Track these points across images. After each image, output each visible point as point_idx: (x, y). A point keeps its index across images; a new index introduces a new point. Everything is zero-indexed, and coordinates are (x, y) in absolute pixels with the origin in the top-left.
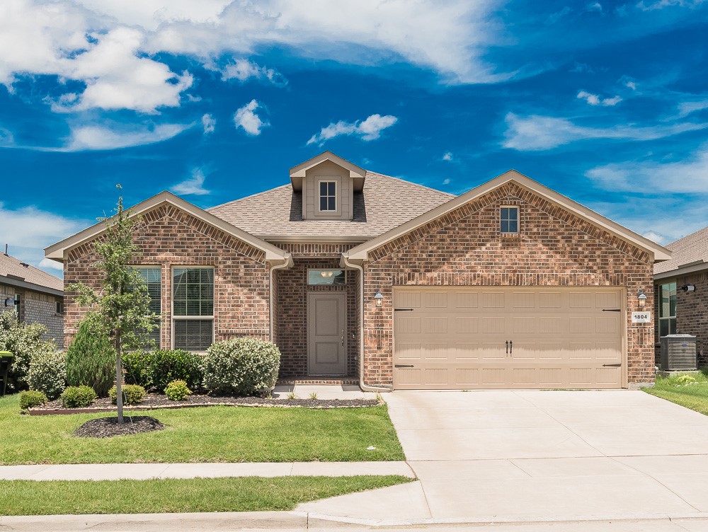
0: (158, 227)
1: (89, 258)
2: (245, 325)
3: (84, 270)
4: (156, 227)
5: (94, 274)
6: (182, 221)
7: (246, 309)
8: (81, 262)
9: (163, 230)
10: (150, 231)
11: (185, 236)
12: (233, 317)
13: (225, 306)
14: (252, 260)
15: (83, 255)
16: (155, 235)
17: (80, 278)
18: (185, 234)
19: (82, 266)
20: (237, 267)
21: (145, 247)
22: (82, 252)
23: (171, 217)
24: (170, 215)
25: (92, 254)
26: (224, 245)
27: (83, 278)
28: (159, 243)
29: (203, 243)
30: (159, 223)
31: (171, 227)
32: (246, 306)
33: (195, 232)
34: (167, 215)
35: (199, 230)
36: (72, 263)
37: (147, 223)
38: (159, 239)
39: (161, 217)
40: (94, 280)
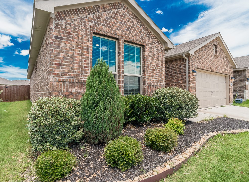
0: (117, 15)
1: (72, 22)
2: (157, 81)
3: (68, 30)
4: (116, 14)
5: (76, 35)
6: (130, 15)
7: (157, 72)
8: (65, 23)
9: (120, 17)
10: (113, 15)
11: (131, 24)
12: (152, 76)
13: (149, 69)
14: (159, 46)
15: (67, 18)
16: (115, 19)
17: (64, 36)
18: (131, 23)
19: (66, 27)
20: (154, 49)
21: (110, 24)
22: (66, 16)
23: (124, 11)
24: (124, 9)
25: (74, 20)
26: (148, 35)
27: (67, 37)
28: (118, 24)
29: (139, 32)
30: (118, 12)
31: (124, 17)
32: (157, 71)
33: (136, 24)
34: (122, 9)
35: (137, 23)
36: (58, 22)
37: (111, 10)
38: (118, 22)
39: (119, 9)
40: (76, 40)
